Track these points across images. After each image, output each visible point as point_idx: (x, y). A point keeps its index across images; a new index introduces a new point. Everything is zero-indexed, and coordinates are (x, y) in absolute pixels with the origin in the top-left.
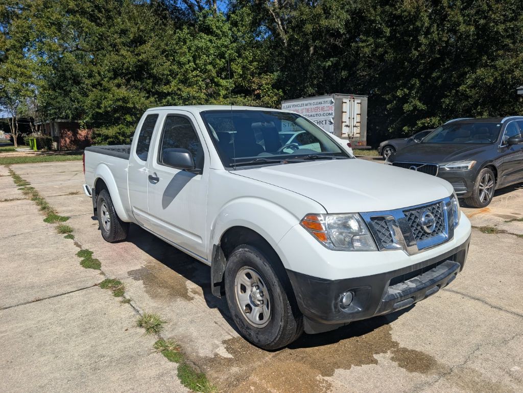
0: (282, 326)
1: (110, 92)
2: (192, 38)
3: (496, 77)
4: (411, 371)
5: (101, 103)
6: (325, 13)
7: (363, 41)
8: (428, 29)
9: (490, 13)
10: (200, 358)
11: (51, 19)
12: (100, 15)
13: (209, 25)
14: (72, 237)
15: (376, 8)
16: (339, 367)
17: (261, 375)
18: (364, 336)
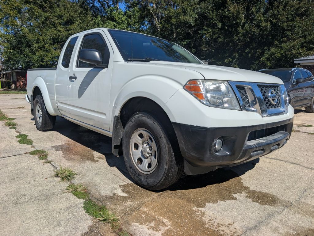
0: (167, 169)
1: (50, 52)
2: (103, 23)
3: (282, 53)
4: (263, 204)
5: (44, 59)
6: (183, 12)
7: (206, 30)
8: (244, 24)
9: (279, 16)
10: (102, 196)
11: (14, 6)
12: (45, 5)
13: (113, 17)
14: (15, 128)
15: (213, 11)
16: (208, 202)
17: (150, 207)
18: (223, 183)
